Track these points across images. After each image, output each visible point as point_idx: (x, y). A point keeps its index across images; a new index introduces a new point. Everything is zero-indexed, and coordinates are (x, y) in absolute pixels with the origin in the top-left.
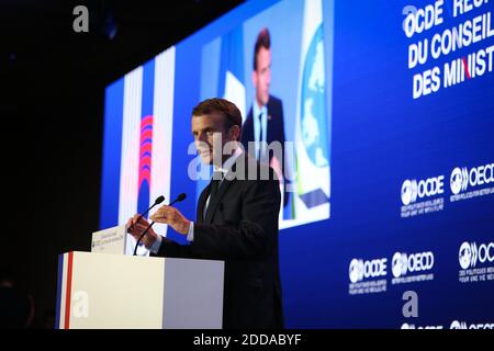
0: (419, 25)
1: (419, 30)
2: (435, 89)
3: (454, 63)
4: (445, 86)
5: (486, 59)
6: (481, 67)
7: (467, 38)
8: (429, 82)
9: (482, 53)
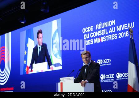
0: (87, 31)
1: (87, 32)
2: (92, 44)
3: (97, 39)
4: (95, 43)
5: (106, 38)
6: (104, 40)
7: (100, 34)
8: (90, 42)
9: (104, 37)
